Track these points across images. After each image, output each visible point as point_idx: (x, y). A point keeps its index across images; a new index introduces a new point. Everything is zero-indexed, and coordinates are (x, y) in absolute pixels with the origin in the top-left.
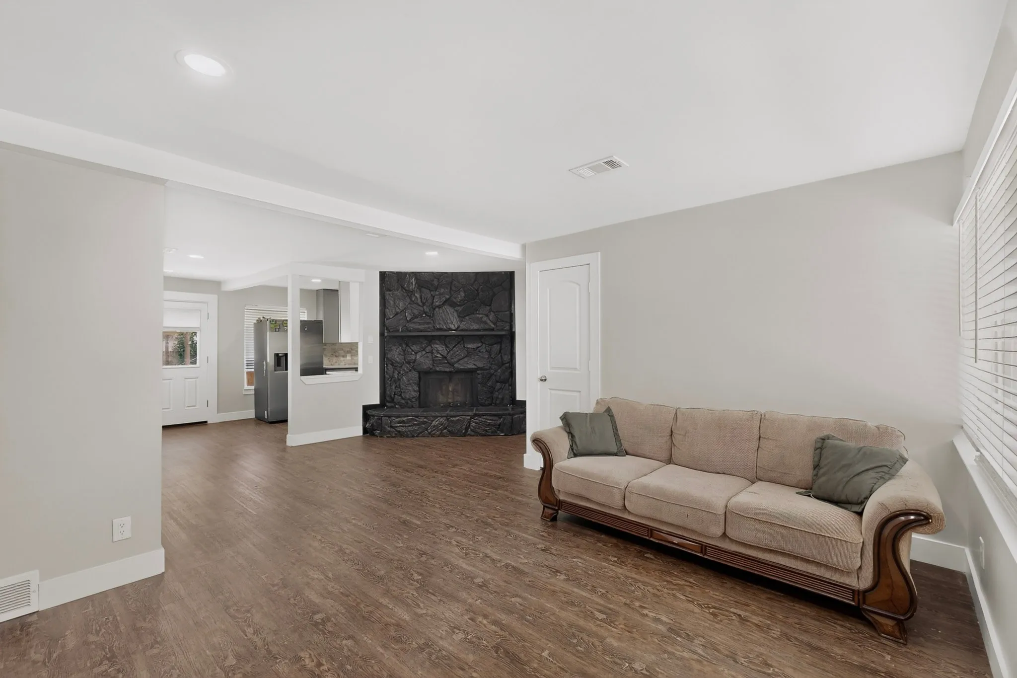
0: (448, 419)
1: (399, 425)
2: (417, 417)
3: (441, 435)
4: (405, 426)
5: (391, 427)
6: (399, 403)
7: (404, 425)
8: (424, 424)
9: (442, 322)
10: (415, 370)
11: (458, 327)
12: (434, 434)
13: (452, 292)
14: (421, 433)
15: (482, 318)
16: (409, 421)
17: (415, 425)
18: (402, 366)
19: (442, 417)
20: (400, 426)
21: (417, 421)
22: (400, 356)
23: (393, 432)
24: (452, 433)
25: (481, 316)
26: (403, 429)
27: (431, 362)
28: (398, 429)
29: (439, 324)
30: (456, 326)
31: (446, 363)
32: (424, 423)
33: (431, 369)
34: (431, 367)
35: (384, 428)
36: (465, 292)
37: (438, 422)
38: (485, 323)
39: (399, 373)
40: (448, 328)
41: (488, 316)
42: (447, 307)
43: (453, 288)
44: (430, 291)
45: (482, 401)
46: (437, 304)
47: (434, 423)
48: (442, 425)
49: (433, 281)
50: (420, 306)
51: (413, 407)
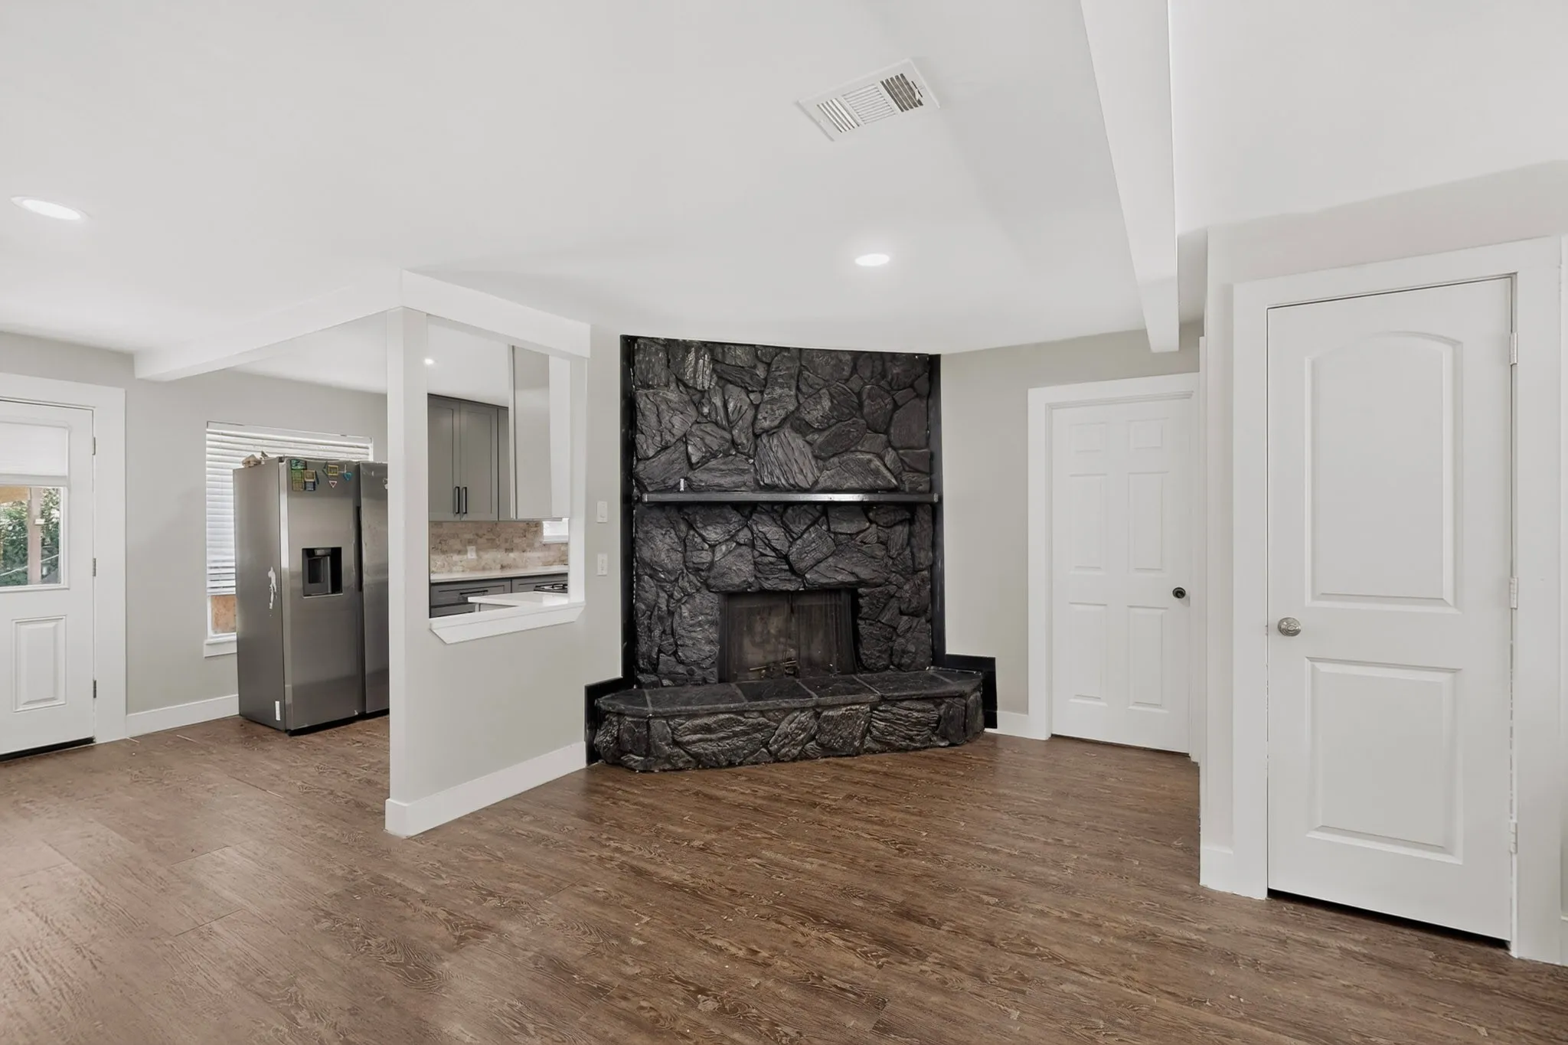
0: (817, 715)
1: (695, 737)
2: (741, 713)
3: (804, 756)
4: (711, 740)
5: (676, 743)
6: (671, 675)
7: (708, 736)
8: (758, 731)
9: (777, 472)
10: (708, 587)
11: (816, 482)
12: (786, 755)
13: (800, 396)
14: (752, 753)
15: (870, 461)
16: (722, 725)
17: (736, 735)
18: (677, 580)
19: (802, 710)
20: (700, 740)
21: (740, 723)
22: (674, 556)
23: (680, 757)
24: (828, 751)
25: (869, 456)
26: (711, 748)
27: (751, 567)
28: (694, 749)
29: (771, 474)
30: (811, 479)
31: (785, 570)
32: (757, 728)
33: (750, 585)
34: (751, 580)
35: (658, 748)
36: (832, 397)
37: (793, 725)
38: (876, 473)
39: (671, 596)
40: (792, 485)
41: (881, 458)
42: (787, 434)
43: (804, 389)
44: (748, 392)
45: (870, 661)
46: (766, 424)
47: (785, 727)
48: (804, 730)
49: (755, 367)
50: (724, 429)
51: (705, 681)
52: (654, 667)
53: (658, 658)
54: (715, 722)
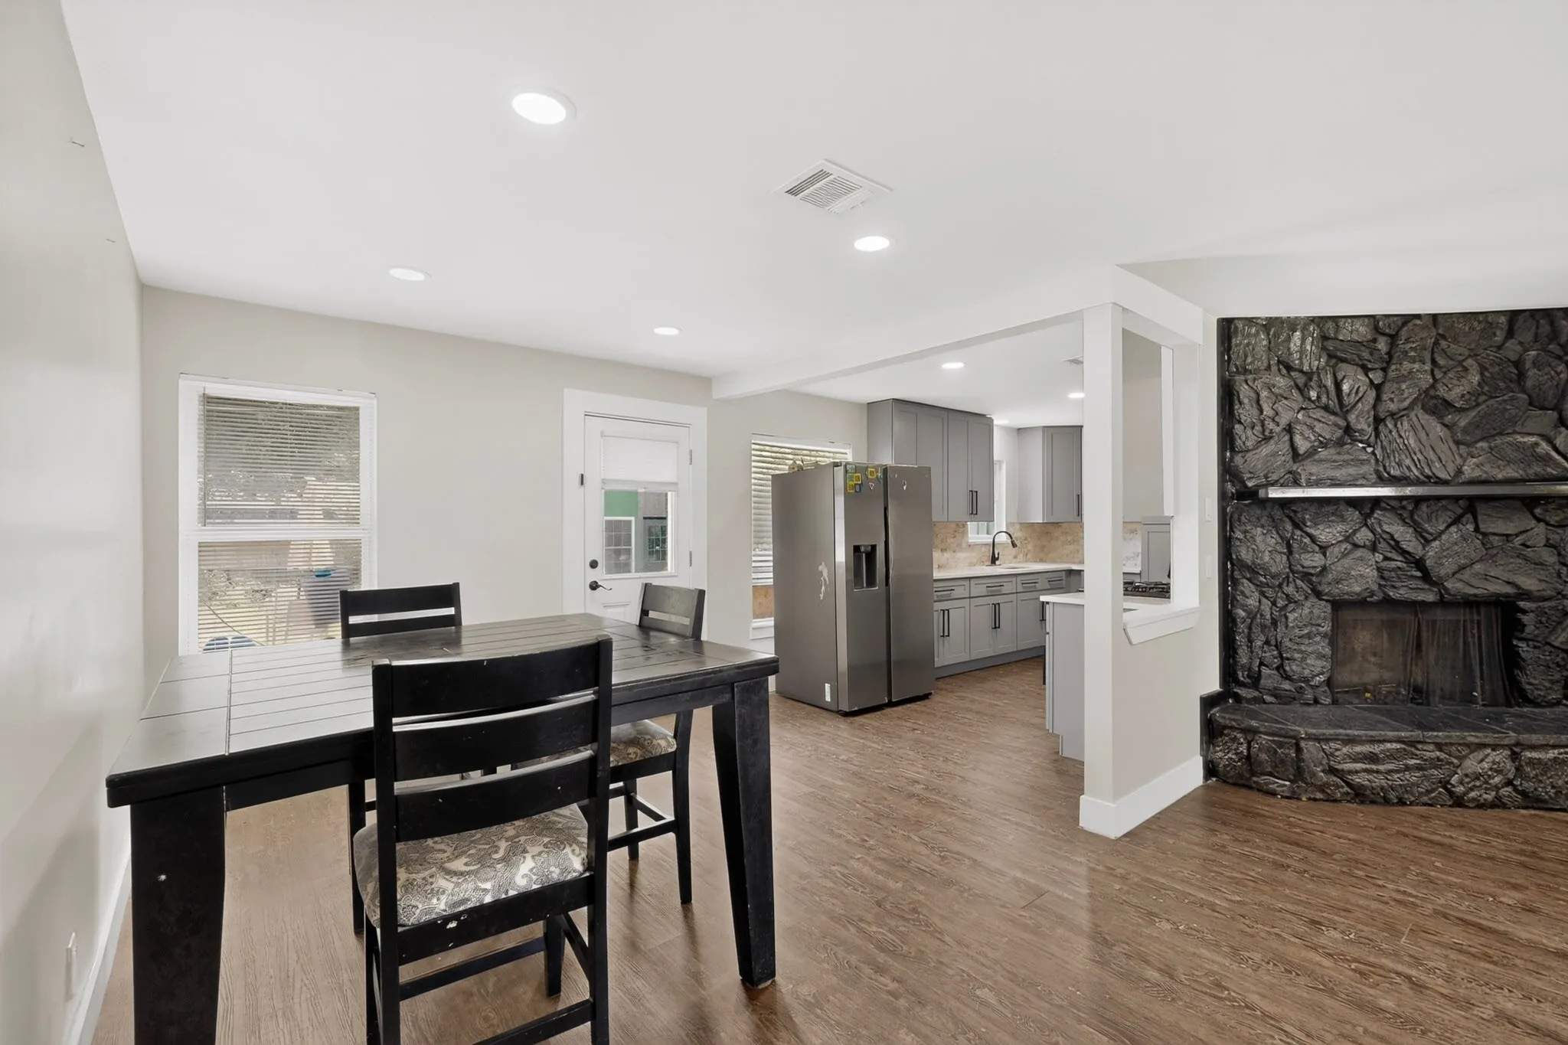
0: (1515, 756)
1: (1359, 766)
2: (1413, 743)
3: (1498, 804)
4: (1378, 772)
5: (1332, 771)
7: (1374, 767)
8: (1436, 767)
9: (1408, 462)
10: (1318, 595)
11: (1459, 472)
12: (1474, 799)
13: (1437, 372)
14: (1428, 792)
15: (1537, 444)
16: (1392, 756)
17: (1407, 768)
18: (1280, 586)
19: (1494, 748)
20: (1366, 770)
21: (1413, 756)
22: (1278, 558)
23: (1337, 786)
24: (1530, 801)
25: (1534, 439)
26: (1379, 781)
27: (1375, 573)
28: (1357, 779)
29: (1399, 464)
30: (1451, 468)
31: (1416, 577)
32: (1436, 764)
33: (1372, 594)
34: (1375, 587)
35: (1313, 775)
36: (1483, 369)
37: (1485, 765)
38: (1546, 459)
39: (1274, 603)
40: (1428, 477)
41: (1550, 441)
42: (1420, 415)
43: (1441, 362)
44: (1366, 370)
45: (1536, 692)
46: (1393, 407)
47: (1472, 764)
48: (1499, 772)
49: (1375, 340)
50: (1334, 413)
51: (1316, 701)
52: (1255, 681)
53: (1260, 671)
54: (1382, 752)
